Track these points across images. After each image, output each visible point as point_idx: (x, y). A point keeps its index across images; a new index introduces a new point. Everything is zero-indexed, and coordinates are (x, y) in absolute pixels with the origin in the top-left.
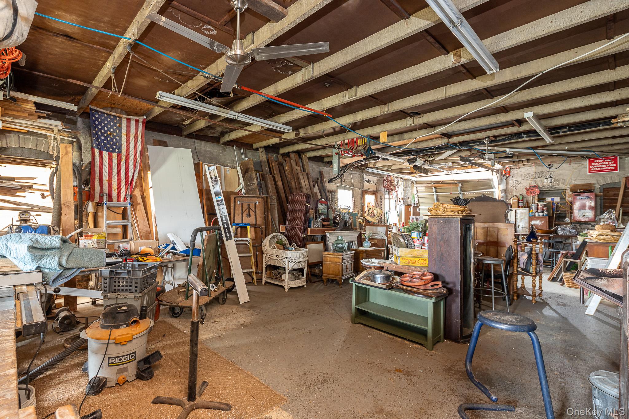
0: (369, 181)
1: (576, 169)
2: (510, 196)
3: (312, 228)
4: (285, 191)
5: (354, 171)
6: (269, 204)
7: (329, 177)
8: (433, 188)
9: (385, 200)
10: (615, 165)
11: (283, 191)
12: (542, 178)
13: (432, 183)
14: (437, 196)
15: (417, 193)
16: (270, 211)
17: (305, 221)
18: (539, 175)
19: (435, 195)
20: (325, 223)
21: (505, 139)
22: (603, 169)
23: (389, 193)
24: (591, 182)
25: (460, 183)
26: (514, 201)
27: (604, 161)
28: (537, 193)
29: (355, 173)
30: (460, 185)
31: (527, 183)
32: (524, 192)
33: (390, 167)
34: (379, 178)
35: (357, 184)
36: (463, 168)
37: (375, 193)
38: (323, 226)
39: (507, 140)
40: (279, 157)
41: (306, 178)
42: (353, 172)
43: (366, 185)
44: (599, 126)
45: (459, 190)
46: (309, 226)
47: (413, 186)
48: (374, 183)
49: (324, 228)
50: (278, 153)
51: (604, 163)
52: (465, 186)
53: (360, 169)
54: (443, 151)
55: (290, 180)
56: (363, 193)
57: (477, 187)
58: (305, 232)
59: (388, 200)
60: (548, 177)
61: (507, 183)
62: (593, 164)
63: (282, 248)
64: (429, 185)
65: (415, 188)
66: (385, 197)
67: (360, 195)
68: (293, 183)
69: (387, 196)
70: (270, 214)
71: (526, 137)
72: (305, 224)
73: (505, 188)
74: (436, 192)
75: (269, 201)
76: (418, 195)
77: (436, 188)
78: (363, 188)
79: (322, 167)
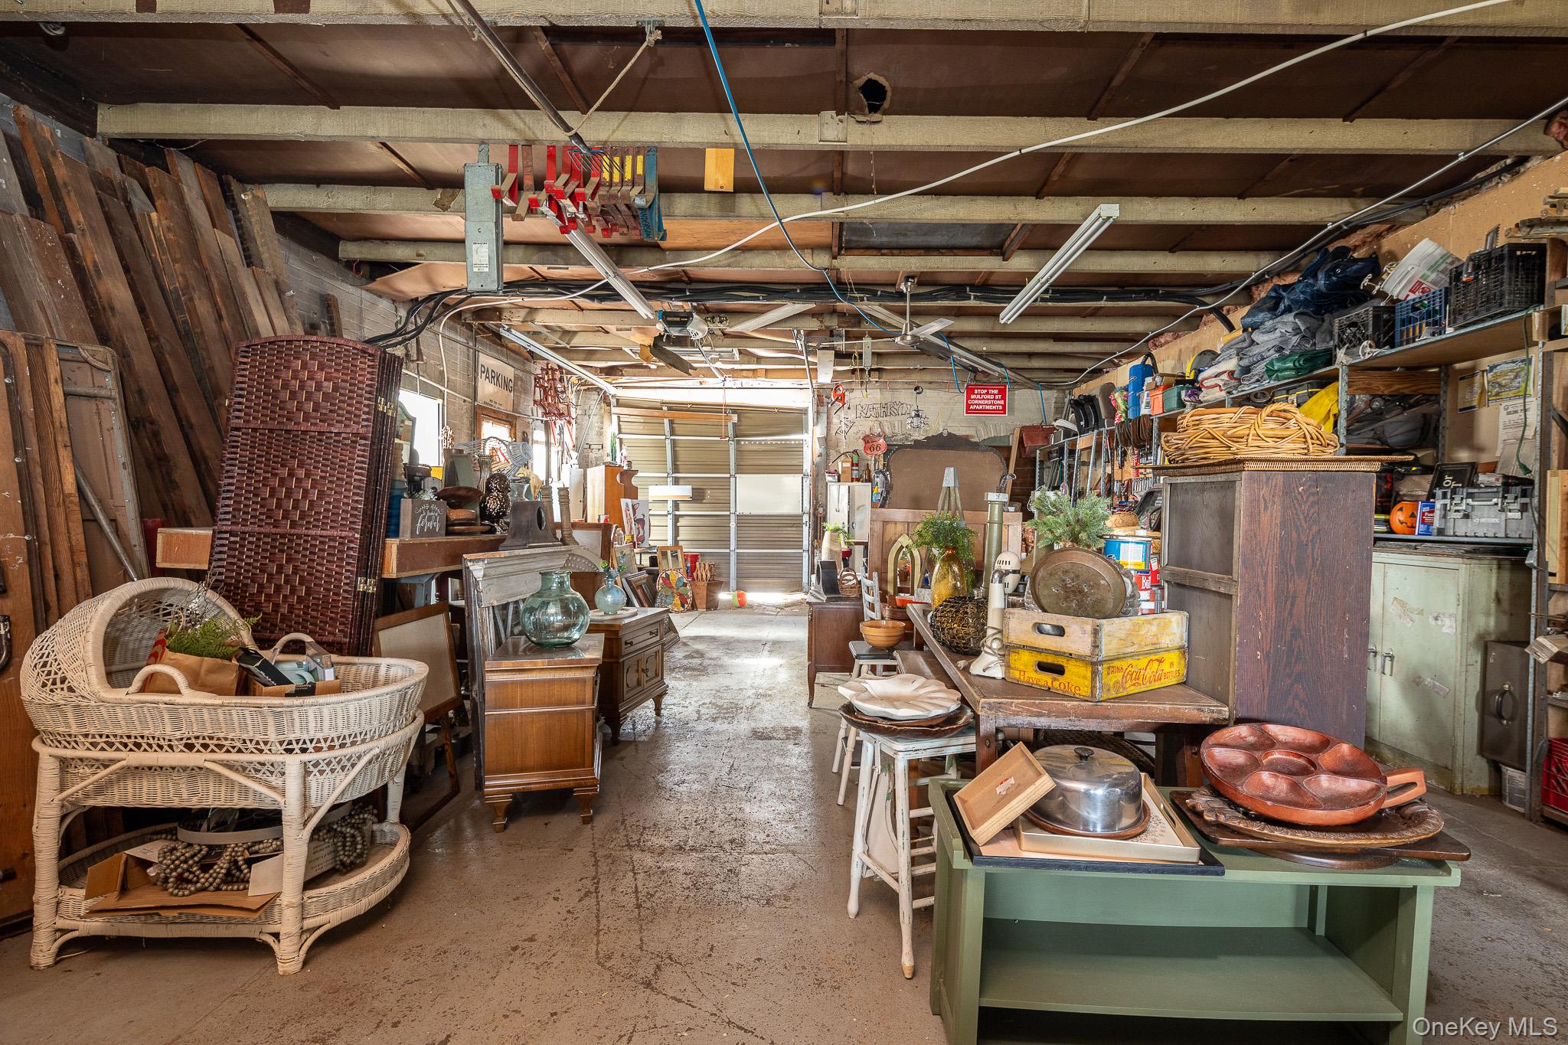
0: (494, 377)
1: (946, 404)
2: (833, 455)
3: (406, 537)
4: (152, 337)
5: (451, 328)
6: (57, 392)
7: (361, 328)
8: (666, 421)
9: (535, 446)
10: (1002, 402)
11: (142, 337)
12: (893, 418)
13: (665, 408)
14: (674, 443)
15: (620, 432)
16: (63, 438)
17: (372, 497)
18: (887, 410)
19: (668, 442)
20: (457, 514)
21: (930, 293)
22: (987, 407)
23: (547, 427)
24: (968, 433)
25: (734, 412)
26: (845, 465)
27: (987, 393)
28: (884, 449)
29: (454, 336)
30: (735, 418)
31: (865, 426)
32: (860, 446)
33: (567, 338)
34: (521, 374)
35: (459, 379)
36: (745, 373)
37: (509, 419)
38: (449, 528)
39: (935, 299)
40: (94, 151)
41: (272, 298)
42: (447, 333)
43: (487, 389)
44: (1101, 299)
45: (731, 432)
46: (393, 530)
47: (610, 413)
48: (505, 384)
49: (456, 539)
50: (85, 124)
51: (988, 397)
52: (745, 421)
53: (469, 327)
54: (779, 302)
55: (187, 287)
56: (479, 413)
57: (770, 426)
58: (369, 560)
59: (543, 448)
60: (913, 414)
61: (829, 423)
62: (973, 397)
63: (230, 678)
64: (656, 413)
65: (615, 418)
66: (535, 438)
67: (466, 421)
68: (203, 308)
69: (539, 435)
70: (65, 455)
71: (976, 298)
72: (369, 517)
73: (825, 435)
74: (673, 432)
75: (54, 372)
76: (621, 440)
77: (671, 422)
78: (475, 399)
79: (332, 278)
